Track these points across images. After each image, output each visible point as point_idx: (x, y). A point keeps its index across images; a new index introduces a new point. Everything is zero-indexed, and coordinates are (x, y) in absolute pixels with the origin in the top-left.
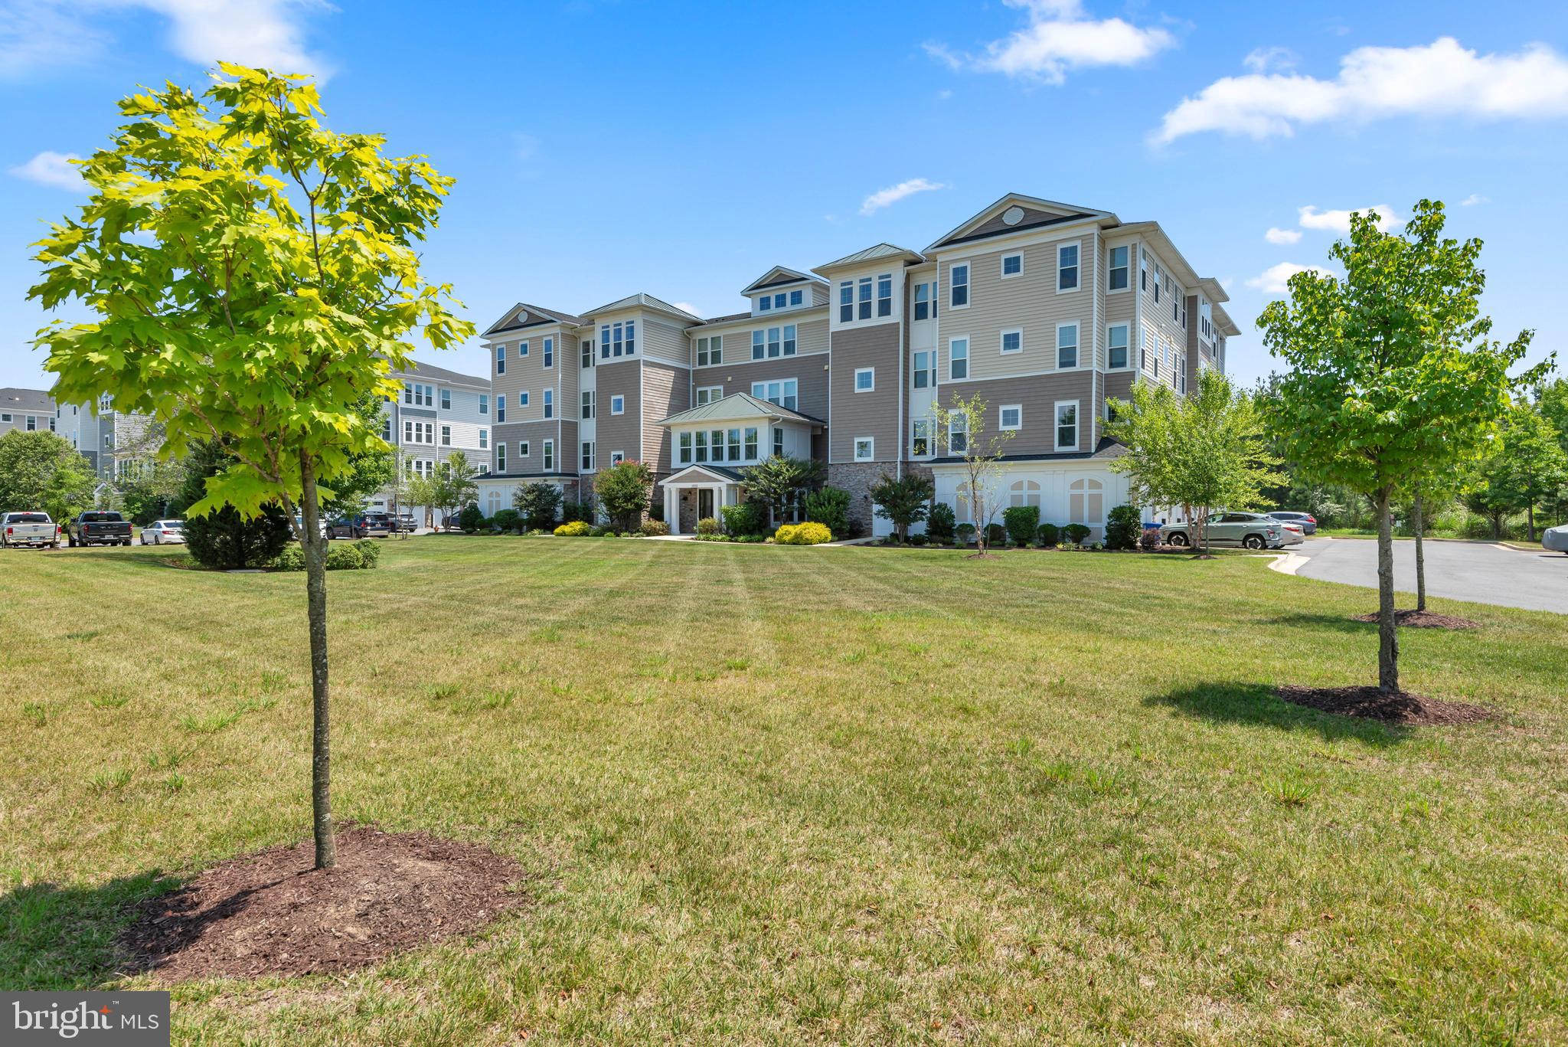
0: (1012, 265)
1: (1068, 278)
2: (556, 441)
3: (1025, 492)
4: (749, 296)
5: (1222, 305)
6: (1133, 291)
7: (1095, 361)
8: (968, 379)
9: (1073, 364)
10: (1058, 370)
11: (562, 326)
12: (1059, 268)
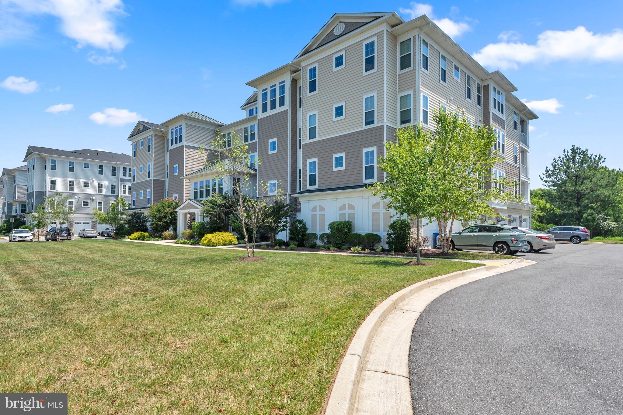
0: (339, 61)
1: (370, 63)
2: (151, 190)
3: (347, 212)
4: (244, 109)
5: (514, 93)
6: (415, 69)
7: (385, 119)
8: (317, 139)
9: (373, 122)
10: (365, 127)
11: (154, 130)
12: (364, 58)
